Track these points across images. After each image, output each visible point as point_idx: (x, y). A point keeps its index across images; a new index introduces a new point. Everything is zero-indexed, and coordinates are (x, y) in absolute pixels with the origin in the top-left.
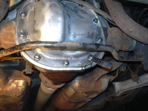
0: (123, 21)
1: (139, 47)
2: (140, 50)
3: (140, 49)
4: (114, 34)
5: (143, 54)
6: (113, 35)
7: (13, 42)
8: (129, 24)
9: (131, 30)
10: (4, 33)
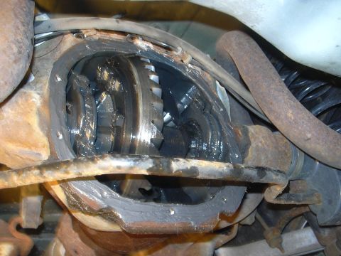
0: (289, 115)
1: (308, 173)
2: (308, 179)
3: (308, 176)
4: (261, 142)
5: (315, 189)
6: (260, 144)
7: (30, 148)
8: (305, 122)
9: (309, 136)
10: (9, 122)
